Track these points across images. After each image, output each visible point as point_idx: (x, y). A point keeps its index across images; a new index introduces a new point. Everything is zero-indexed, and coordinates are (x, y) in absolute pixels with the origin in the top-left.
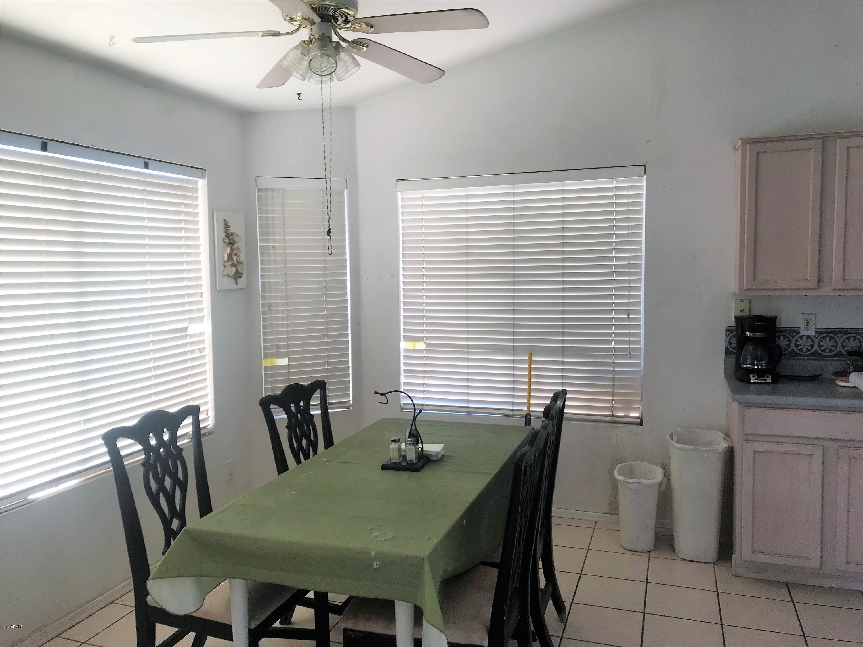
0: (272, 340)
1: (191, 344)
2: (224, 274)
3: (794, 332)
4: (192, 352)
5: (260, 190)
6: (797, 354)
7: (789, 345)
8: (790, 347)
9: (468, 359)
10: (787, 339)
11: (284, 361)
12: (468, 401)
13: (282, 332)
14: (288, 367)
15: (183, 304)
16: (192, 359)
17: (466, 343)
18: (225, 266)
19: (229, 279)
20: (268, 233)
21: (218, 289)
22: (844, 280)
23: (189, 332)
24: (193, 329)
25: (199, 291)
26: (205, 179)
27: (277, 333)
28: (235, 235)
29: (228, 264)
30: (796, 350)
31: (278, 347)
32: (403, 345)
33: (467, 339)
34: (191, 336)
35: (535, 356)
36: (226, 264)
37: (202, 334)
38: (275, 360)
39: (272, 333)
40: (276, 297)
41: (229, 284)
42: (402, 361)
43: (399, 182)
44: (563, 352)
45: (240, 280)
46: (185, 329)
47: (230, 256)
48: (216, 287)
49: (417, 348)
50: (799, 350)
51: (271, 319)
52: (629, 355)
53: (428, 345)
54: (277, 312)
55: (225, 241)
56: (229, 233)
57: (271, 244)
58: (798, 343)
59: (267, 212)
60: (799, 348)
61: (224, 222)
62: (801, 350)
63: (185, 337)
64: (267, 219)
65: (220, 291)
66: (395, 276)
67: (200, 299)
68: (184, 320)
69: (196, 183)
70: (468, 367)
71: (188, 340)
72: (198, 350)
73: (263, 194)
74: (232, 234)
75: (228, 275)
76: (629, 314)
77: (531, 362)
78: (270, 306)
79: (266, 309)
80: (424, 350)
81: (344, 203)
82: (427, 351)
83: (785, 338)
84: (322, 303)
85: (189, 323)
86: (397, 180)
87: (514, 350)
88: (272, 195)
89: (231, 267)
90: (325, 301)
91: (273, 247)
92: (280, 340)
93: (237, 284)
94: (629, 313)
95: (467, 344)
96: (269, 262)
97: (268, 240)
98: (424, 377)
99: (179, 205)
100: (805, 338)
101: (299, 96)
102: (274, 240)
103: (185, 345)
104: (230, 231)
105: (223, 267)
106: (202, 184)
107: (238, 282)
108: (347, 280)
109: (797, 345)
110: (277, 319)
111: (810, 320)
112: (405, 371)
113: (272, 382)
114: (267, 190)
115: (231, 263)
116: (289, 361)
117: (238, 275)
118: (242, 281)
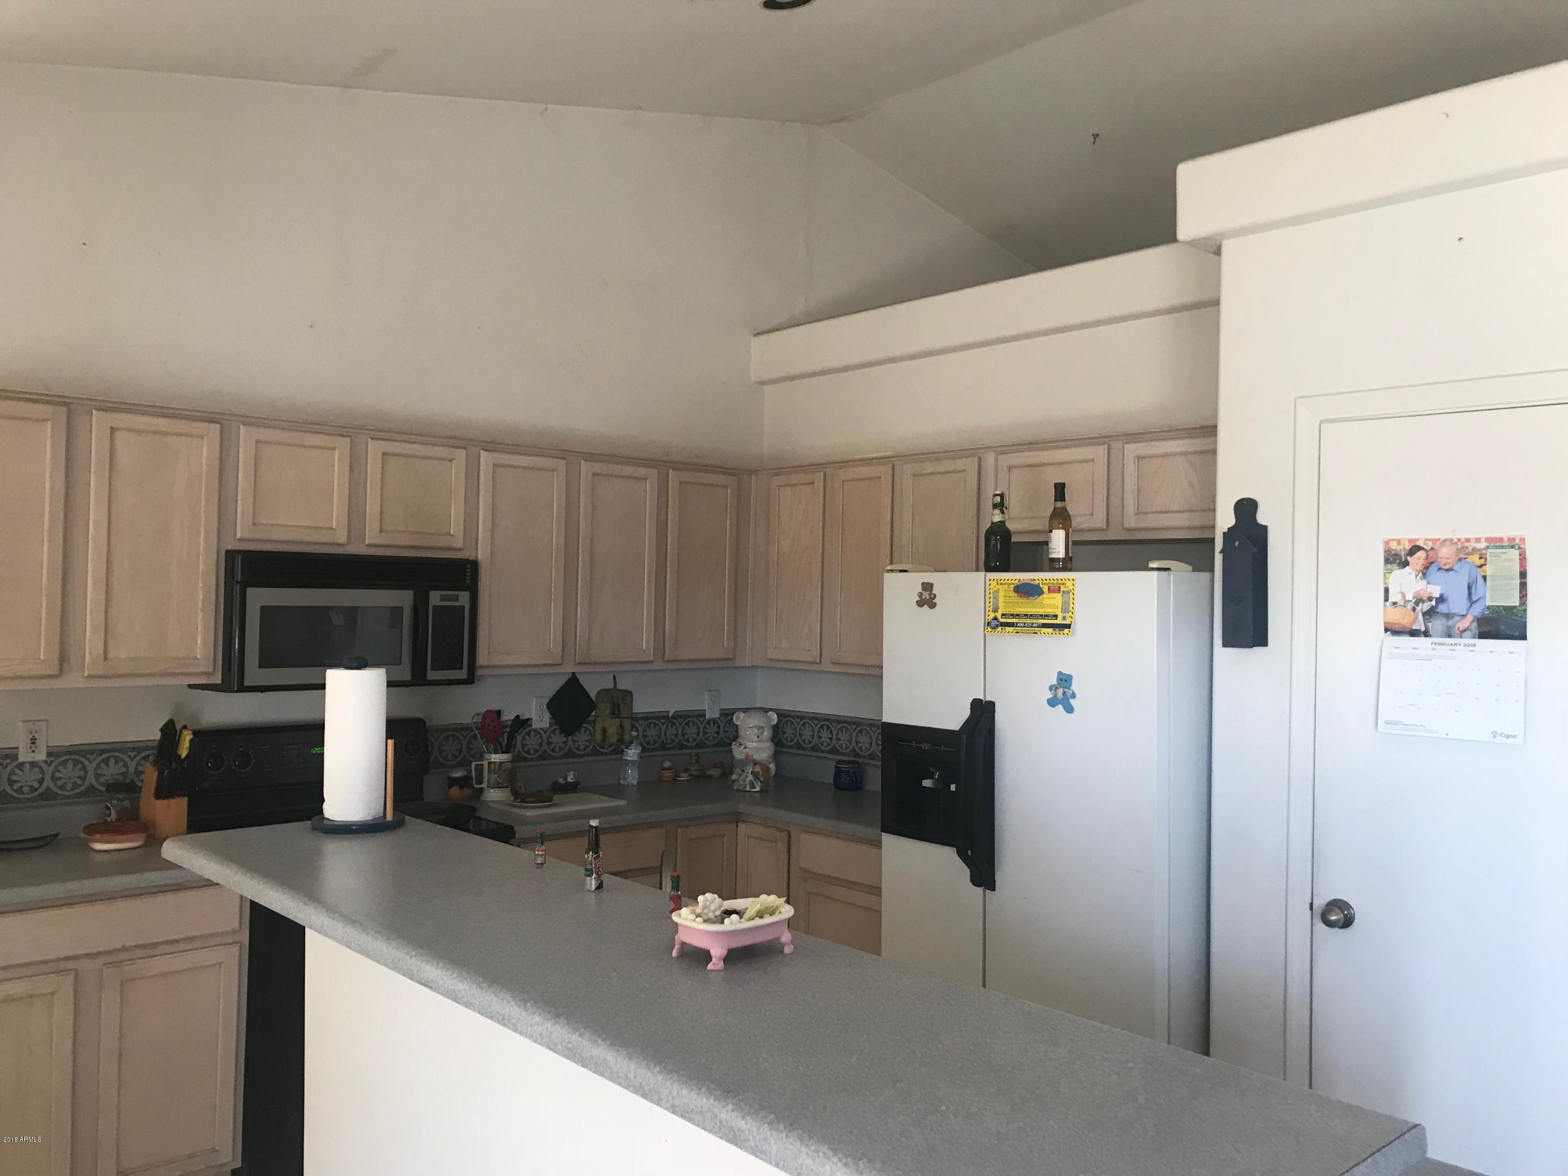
3: (7, 756)
6: (12, 799)
22: (106, 658)
50: (16, 791)
58: (14, 778)
60: (17, 786)
62: (19, 790)
100: (27, 768)
111: (36, 732)
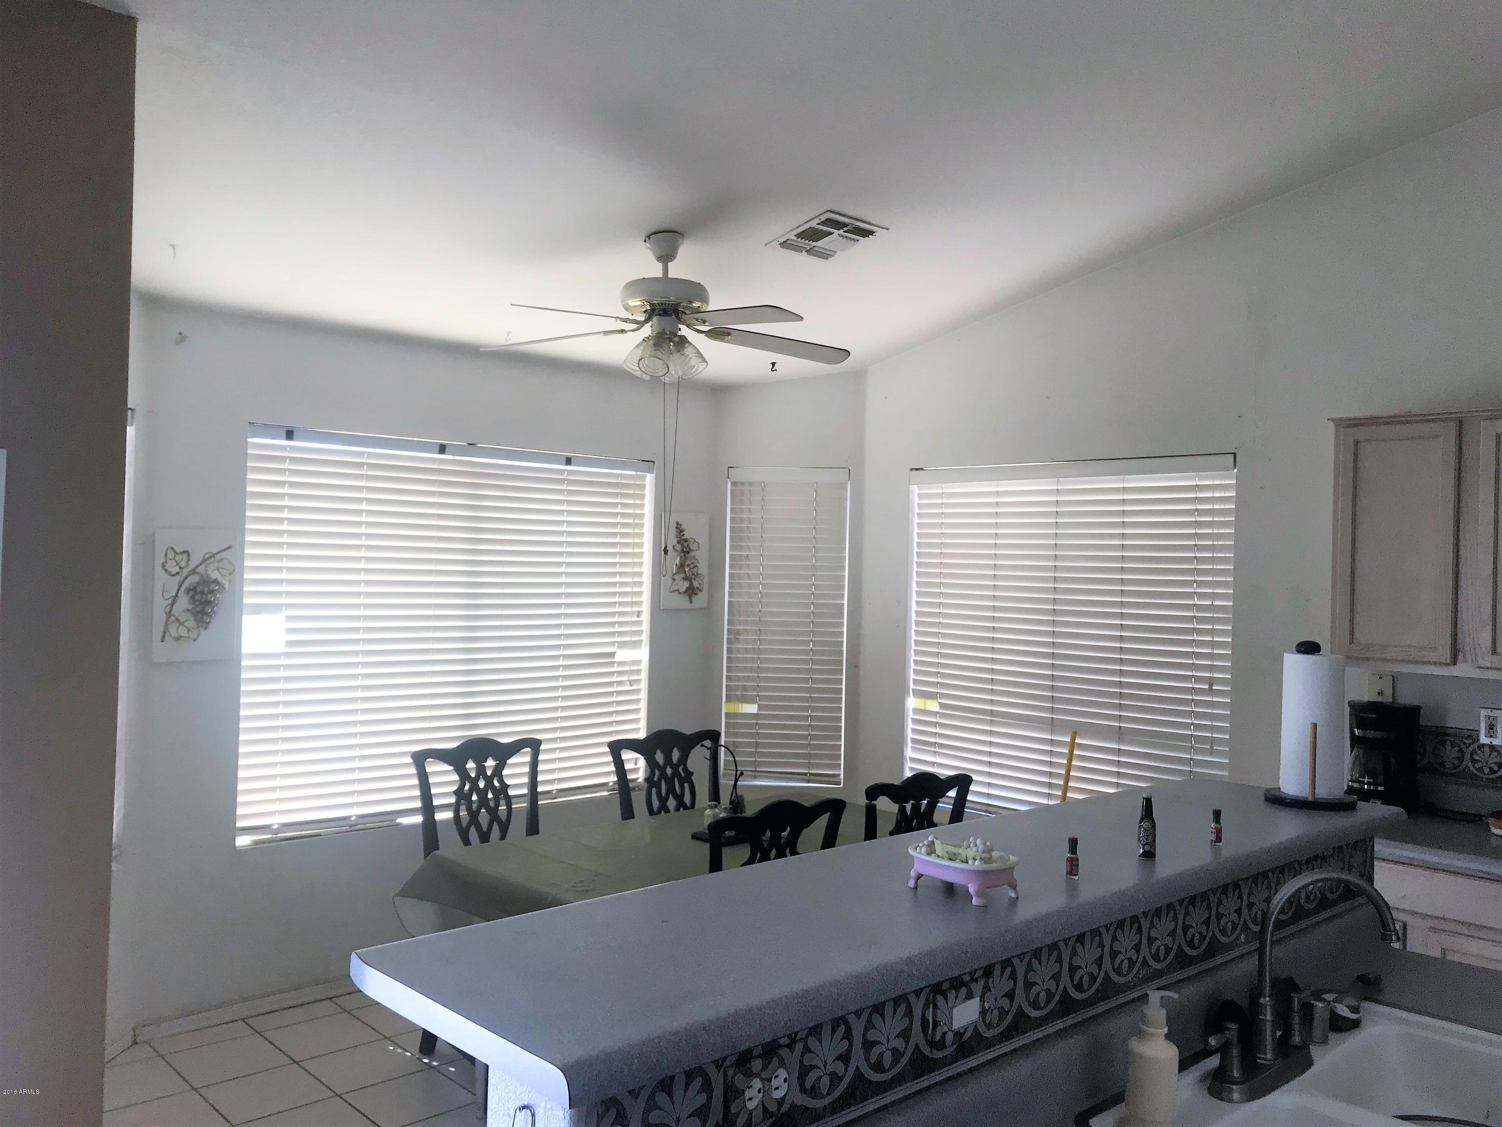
0: (738, 678)
1: (620, 673)
2: (671, 590)
3: (1469, 737)
4: (620, 683)
5: (734, 484)
6: (1474, 777)
7: (1461, 759)
8: (1461, 763)
9: (991, 733)
10: (1457, 748)
11: (752, 709)
12: (989, 796)
13: (751, 669)
14: (756, 716)
15: (612, 624)
16: (619, 693)
17: (990, 708)
18: (674, 580)
19: (679, 596)
20: (741, 539)
21: (661, 608)
22: (1494, 653)
23: (617, 658)
24: (622, 655)
25: (635, 609)
26: (652, 473)
27: (745, 669)
28: (691, 542)
29: (679, 577)
30: (1472, 768)
31: (745, 688)
32: (912, 703)
33: (992, 702)
34: (621, 664)
35: (1081, 737)
36: (675, 577)
37: (638, 662)
38: (740, 705)
39: (738, 669)
40: (747, 622)
41: (682, 602)
42: (910, 725)
43: (914, 472)
44: (1120, 734)
45: (694, 598)
46: (612, 655)
47: (681, 566)
48: (660, 607)
49: (929, 709)
50: (1478, 770)
51: (738, 650)
52: (1210, 750)
53: (942, 706)
54: (747, 641)
55: (676, 548)
56: (683, 538)
57: (744, 553)
58: (1475, 757)
59: (742, 511)
60: (1478, 765)
61: (676, 526)
62: (1481, 769)
63: (612, 664)
64: (742, 520)
65: (663, 610)
66: (903, 603)
67: (636, 619)
68: (613, 644)
69: (644, 478)
70: (991, 744)
71: (615, 668)
72: (628, 682)
73: (739, 488)
74: (686, 541)
75: (678, 590)
76: (1211, 685)
77: (1072, 745)
78: (738, 632)
79: (732, 637)
80: (937, 713)
81: (846, 499)
82: (943, 715)
83: (1453, 746)
84: (807, 634)
85: (618, 648)
86: (912, 470)
87: (1053, 726)
88: (750, 490)
89: (682, 582)
90: (812, 631)
91: (747, 556)
92: (748, 679)
93: (691, 602)
94: (1212, 682)
95: (991, 710)
96: (740, 576)
97: (741, 548)
98: (935, 752)
99: (615, 505)
100: (1487, 749)
101: (773, 366)
102: (749, 548)
103: (611, 674)
104: (685, 537)
105: (671, 581)
106: (649, 479)
107: (693, 599)
108: (844, 604)
109: (1474, 761)
110: (747, 651)
111: (1494, 718)
112: (914, 741)
113: (736, 735)
114: (743, 483)
115: (682, 575)
116: (760, 708)
117: (691, 592)
118: (700, 600)
